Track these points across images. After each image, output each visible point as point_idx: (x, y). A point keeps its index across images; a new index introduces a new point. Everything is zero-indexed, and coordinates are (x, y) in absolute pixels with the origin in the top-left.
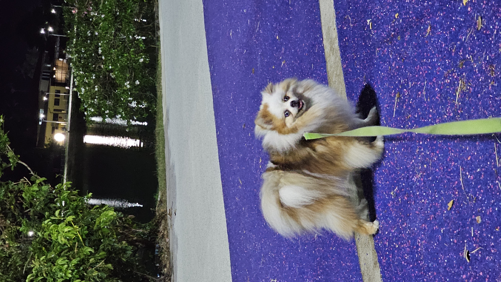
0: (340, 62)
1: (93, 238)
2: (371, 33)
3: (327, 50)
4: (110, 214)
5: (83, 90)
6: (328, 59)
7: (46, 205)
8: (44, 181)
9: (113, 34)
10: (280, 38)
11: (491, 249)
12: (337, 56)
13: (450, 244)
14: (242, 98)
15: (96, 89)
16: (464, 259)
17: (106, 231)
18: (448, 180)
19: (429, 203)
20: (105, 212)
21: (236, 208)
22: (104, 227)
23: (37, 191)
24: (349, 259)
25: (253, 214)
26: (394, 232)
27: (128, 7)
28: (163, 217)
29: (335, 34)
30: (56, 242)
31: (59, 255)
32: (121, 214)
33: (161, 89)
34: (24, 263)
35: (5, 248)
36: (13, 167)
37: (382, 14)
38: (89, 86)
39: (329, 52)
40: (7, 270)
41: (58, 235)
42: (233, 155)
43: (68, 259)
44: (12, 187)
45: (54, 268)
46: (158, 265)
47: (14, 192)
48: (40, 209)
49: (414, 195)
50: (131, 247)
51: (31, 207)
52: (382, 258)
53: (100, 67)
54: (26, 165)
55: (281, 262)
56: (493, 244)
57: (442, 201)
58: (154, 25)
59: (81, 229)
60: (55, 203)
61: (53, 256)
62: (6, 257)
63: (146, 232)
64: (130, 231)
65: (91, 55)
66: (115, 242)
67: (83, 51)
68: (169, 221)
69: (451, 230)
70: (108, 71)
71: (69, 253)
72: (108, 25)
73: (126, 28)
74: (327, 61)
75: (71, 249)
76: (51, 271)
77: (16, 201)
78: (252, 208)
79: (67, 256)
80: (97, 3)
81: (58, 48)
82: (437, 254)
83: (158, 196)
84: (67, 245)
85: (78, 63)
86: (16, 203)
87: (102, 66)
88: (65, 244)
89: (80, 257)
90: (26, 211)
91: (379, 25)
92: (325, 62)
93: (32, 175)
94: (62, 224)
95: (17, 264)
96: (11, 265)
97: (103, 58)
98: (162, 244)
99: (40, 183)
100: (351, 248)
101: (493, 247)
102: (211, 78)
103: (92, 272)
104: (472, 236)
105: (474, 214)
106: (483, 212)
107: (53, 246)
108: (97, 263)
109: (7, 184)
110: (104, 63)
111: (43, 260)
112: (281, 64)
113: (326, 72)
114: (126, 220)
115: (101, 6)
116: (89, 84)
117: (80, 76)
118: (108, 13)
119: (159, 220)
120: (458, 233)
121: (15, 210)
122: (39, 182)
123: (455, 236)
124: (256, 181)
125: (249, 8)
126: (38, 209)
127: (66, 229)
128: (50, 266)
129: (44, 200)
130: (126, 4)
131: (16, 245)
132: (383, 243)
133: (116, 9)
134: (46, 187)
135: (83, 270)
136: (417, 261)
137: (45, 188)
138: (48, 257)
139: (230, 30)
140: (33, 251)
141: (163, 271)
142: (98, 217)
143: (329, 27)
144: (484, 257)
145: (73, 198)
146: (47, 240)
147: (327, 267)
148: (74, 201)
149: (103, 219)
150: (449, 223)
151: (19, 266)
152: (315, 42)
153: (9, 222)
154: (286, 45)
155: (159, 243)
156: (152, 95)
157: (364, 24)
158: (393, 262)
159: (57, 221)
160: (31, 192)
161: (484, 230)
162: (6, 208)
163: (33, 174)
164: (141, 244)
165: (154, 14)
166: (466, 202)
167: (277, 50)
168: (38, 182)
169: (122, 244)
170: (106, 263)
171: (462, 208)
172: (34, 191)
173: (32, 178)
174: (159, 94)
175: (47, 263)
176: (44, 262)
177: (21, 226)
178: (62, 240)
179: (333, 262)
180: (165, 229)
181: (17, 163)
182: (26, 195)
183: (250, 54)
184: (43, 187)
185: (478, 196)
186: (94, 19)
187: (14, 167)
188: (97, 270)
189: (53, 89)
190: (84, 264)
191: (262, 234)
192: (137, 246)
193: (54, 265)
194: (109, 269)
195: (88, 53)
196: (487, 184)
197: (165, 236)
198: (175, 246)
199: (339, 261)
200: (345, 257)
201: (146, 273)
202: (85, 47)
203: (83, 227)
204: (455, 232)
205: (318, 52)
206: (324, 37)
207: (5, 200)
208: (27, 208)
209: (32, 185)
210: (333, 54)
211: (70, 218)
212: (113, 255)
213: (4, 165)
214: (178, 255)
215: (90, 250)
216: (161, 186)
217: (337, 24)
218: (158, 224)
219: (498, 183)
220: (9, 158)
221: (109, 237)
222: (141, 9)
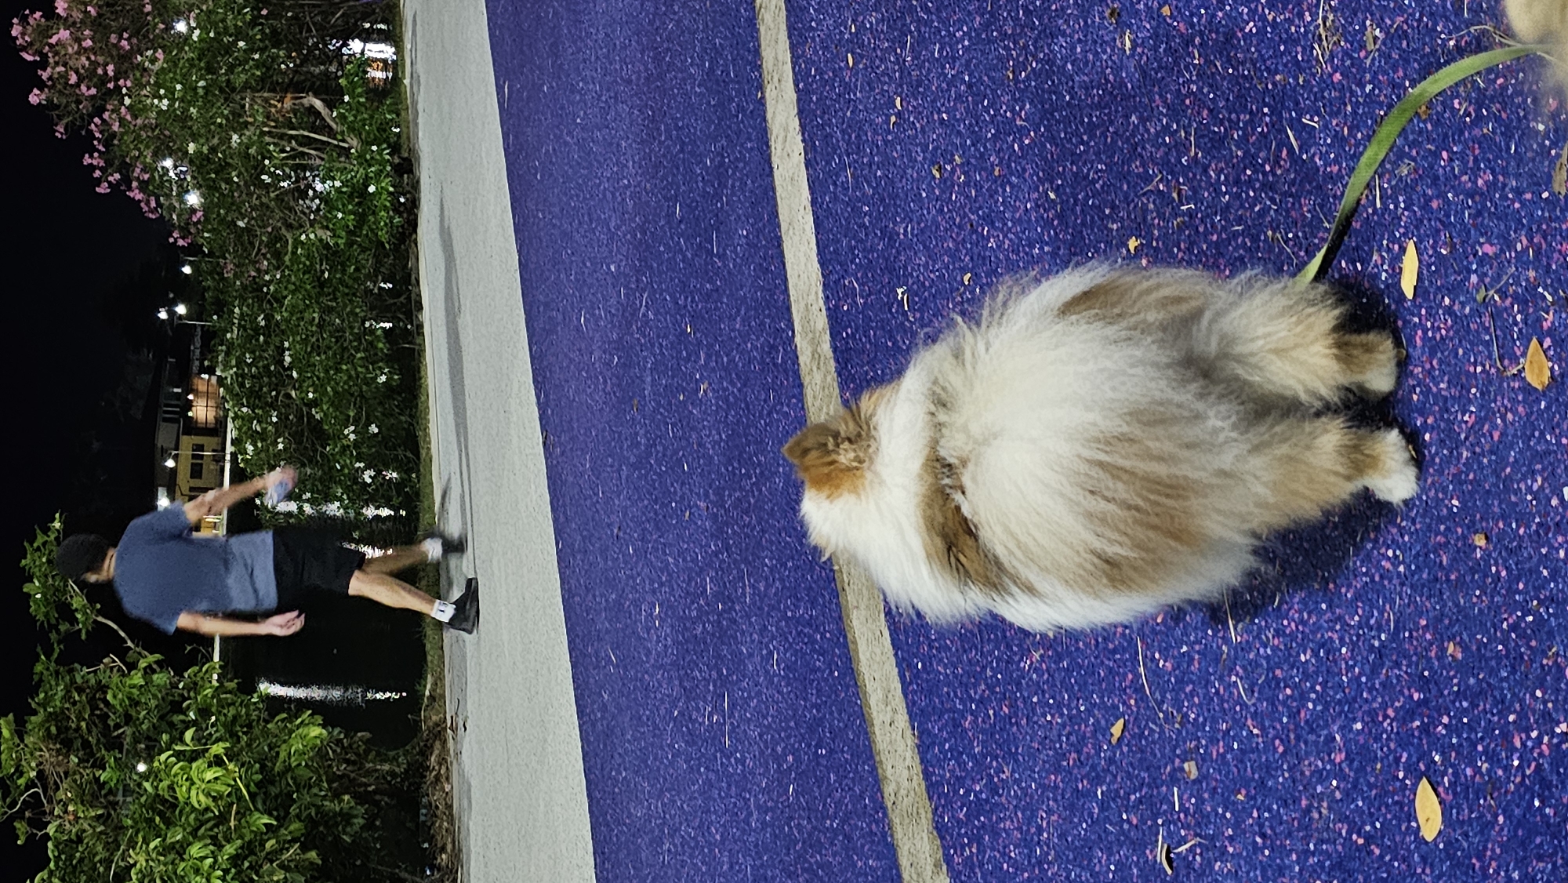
0: (836, 385)
1: (274, 791)
2: (908, 320)
3: (804, 359)
4: (313, 734)
5: (250, 448)
6: (806, 381)
7: (161, 718)
8: (157, 662)
9: (317, 321)
10: (695, 330)
11: (1227, 843)
12: (829, 372)
13: (1121, 827)
14: (612, 466)
15: (281, 446)
16: (1157, 867)
17: (305, 774)
18: (1110, 670)
19: (1064, 726)
20: (300, 730)
21: (603, 718)
22: (300, 764)
23: (141, 686)
24: (873, 851)
25: (644, 733)
26: (981, 792)
27: (348, 260)
28: (438, 733)
29: (821, 321)
30: (186, 804)
31: (194, 833)
32: (340, 732)
33: (430, 443)
34: (112, 854)
35: (67, 823)
36: (84, 632)
37: (932, 276)
38: (263, 440)
39: (808, 363)
40: (74, 872)
41: (190, 789)
42: (594, 596)
43: (214, 845)
44: (83, 677)
45: (183, 865)
46: (426, 845)
47: (88, 691)
48: (148, 729)
49: (1025, 702)
50: (361, 810)
51: (127, 724)
52: (952, 851)
53: (288, 396)
54: (115, 627)
55: (711, 851)
56: (1230, 832)
57: (1097, 721)
58: (409, 298)
59: (247, 772)
60: (184, 712)
61: (179, 837)
62: (71, 840)
63: (397, 770)
64: (359, 769)
65: (266, 367)
66: (324, 797)
67: (249, 361)
68: (451, 744)
69: (1122, 792)
70: (305, 405)
71: (216, 830)
72: (304, 300)
73: (345, 306)
74: (805, 384)
75: (222, 819)
76: (175, 873)
77: (92, 711)
78: (640, 718)
79: (211, 837)
80: (280, 253)
81: (198, 352)
82: (1090, 848)
83: (425, 686)
84: (213, 812)
85: (237, 388)
86: (92, 714)
87: (293, 393)
88: (207, 809)
89: (241, 837)
90: (116, 734)
91: (925, 299)
92: (801, 386)
93: (129, 648)
94: (200, 761)
95: (97, 858)
96: (81, 860)
97: (295, 374)
98: (436, 797)
99: (149, 666)
100: (878, 826)
101: (1231, 839)
102: (541, 419)
103: (272, 873)
104: (1177, 809)
105: (1178, 756)
106: (1202, 751)
107: (181, 812)
108: (281, 851)
109: (71, 671)
110: (299, 385)
111: (156, 847)
112: (698, 390)
113: (803, 408)
114: (350, 745)
115: (287, 258)
116: (263, 436)
117: (243, 419)
118: (304, 274)
119: (427, 740)
120: (1140, 801)
121: (90, 732)
122: (145, 665)
123: (1133, 807)
124: (647, 656)
125: (621, 260)
126: (144, 727)
127: (210, 775)
128: (173, 863)
129: (157, 706)
130: (344, 254)
131: (93, 814)
132: (953, 816)
133: (321, 265)
134: (161, 675)
135: (250, 867)
136: (1040, 863)
137: (160, 678)
138: (168, 841)
139: (580, 311)
140: (132, 827)
141: (439, 860)
142: (285, 741)
143: (807, 305)
144: (1209, 862)
145: (226, 699)
146: (167, 801)
147: (820, 866)
148: (229, 705)
149: (297, 745)
150: (1115, 777)
151: (100, 861)
152: (775, 339)
153: (76, 760)
154: (710, 346)
155: (428, 795)
156: (409, 454)
157: (888, 298)
158: (981, 865)
159: (187, 754)
160: (127, 689)
161: (1206, 796)
162: (68, 728)
163: (132, 646)
164: (386, 799)
165: (410, 276)
166: (1156, 724)
167: (688, 359)
168: (143, 664)
169: (341, 801)
170: (305, 848)
171: (1146, 739)
172: (133, 686)
173: (131, 657)
174: (423, 453)
175: (164, 856)
176: (159, 854)
177: (104, 769)
178: (199, 799)
179: (834, 855)
180: (442, 761)
181: (95, 621)
182: (115, 697)
183: (626, 366)
184: (155, 677)
185: (1187, 713)
186: (272, 288)
187: (88, 632)
188: (282, 866)
189: (187, 441)
190: (252, 852)
191: (665, 779)
192: (377, 804)
193: (183, 860)
194: (312, 863)
195: (261, 364)
196: (1208, 683)
197: (443, 780)
198: (465, 803)
199: (847, 855)
200: (863, 846)
201: (399, 867)
202: (253, 352)
203: (251, 766)
204: (1133, 797)
205: (784, 362)
206: (797, 327)
207: (68, 709)
208: (117, 726)
209: (129, 672)
210: (818, 368)
211: (218, 749)
212: (321, 829)
213: (64, 627)
214: (471, 824)
215: (266, 820)
216: (432, 662)
217: (827, 298)
218: (426, 752)
219: (1235, 682)
220: (76, 610)
221: (310, 787)
222: (378, 263)
